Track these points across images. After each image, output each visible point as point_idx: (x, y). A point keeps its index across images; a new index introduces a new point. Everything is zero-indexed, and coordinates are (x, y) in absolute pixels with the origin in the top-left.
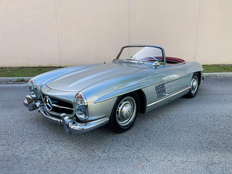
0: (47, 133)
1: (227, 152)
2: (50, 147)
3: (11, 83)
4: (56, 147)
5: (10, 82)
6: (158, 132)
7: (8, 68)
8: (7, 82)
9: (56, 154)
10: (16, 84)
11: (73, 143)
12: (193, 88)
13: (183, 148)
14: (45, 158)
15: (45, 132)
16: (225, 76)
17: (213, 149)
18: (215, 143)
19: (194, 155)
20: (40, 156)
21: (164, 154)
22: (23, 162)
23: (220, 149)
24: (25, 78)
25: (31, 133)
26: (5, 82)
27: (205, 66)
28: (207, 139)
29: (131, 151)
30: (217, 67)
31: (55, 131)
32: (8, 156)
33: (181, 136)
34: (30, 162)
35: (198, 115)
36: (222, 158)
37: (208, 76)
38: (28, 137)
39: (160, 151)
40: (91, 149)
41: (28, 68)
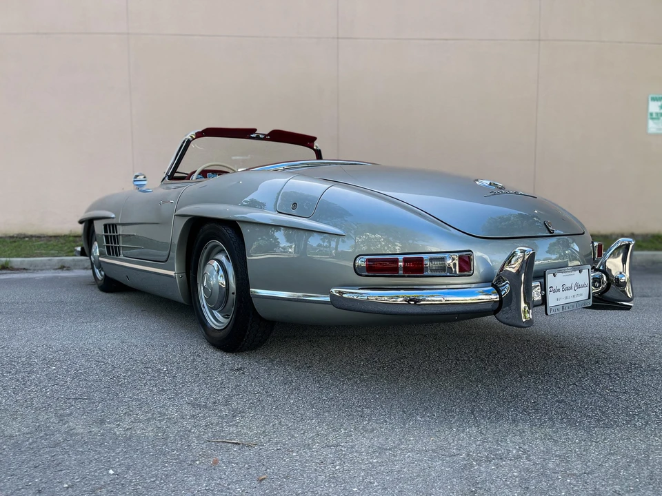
1: (564, 426)
13: (404, 411)
17: (512, 415)
18: (527, 400)
21: (322, 428)
23: (541, 416)
24: (14, 259)
29: (205, 419)
36: (539, 442)
39: (312, 419)
40: (61, 412)
41: (37, 237)
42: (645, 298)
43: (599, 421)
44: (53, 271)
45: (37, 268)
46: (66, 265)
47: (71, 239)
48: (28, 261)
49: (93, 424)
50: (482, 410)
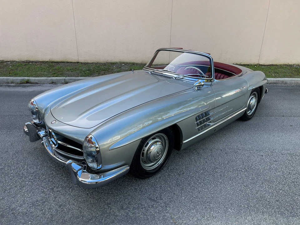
0: (52, 173)
1: (280, 216)
2: (55, 198)
3: (13, 85)
4: (62, 197)
5: (12, 83)
6: (195, 178)
7: (9, 63)
8: (8, 84)
9: (62, 208)
10: (19, 87)
11: (84, 191)
12: (250, 108)
14: (48, 215)
15: (51, 171)
16: (297, 83)
18: (266, 200)
19: (235, 217)
20: (42, 210)
21: (198, 216)
22: (21, 219)
23: (272, 210)
24: (31, 78)
25: (34, 173)
26: (5, 83)
27: (273, 67)
28: (257, 193)
29: (157, 208)
30: (289, 68)
31: (63, 170)
32: (2, 208)
33: (223, 186)
34: (29, 219)
35: (251, 152)
37: (275, 83)
38: (29, 179)
39: (194, 210)
40: (106, 202)
41: (35, 62)
45: (42, 83)
46: (54, 82)
48: (37, 79)
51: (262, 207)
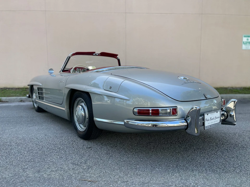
1: (211, 172)
13: (151, 166)
17: (191, 168)
18: (197, 161)
19: (162, 174)
21: (121, 174)
23: (202, 168)
24: (3, 98)
28: (188, 157)
29: (77, 170)
33: (154, 153)
36: (201, 180)
41: (11, 89)
42: (241, 115)
43: (223, 170)
44: (18, 102)
45: (12, 101)
46: (23, 100)
47: (24, 89)
48: (8, 99)
49: (36, 173)
50: (180, 165)
51: (191, 166)
